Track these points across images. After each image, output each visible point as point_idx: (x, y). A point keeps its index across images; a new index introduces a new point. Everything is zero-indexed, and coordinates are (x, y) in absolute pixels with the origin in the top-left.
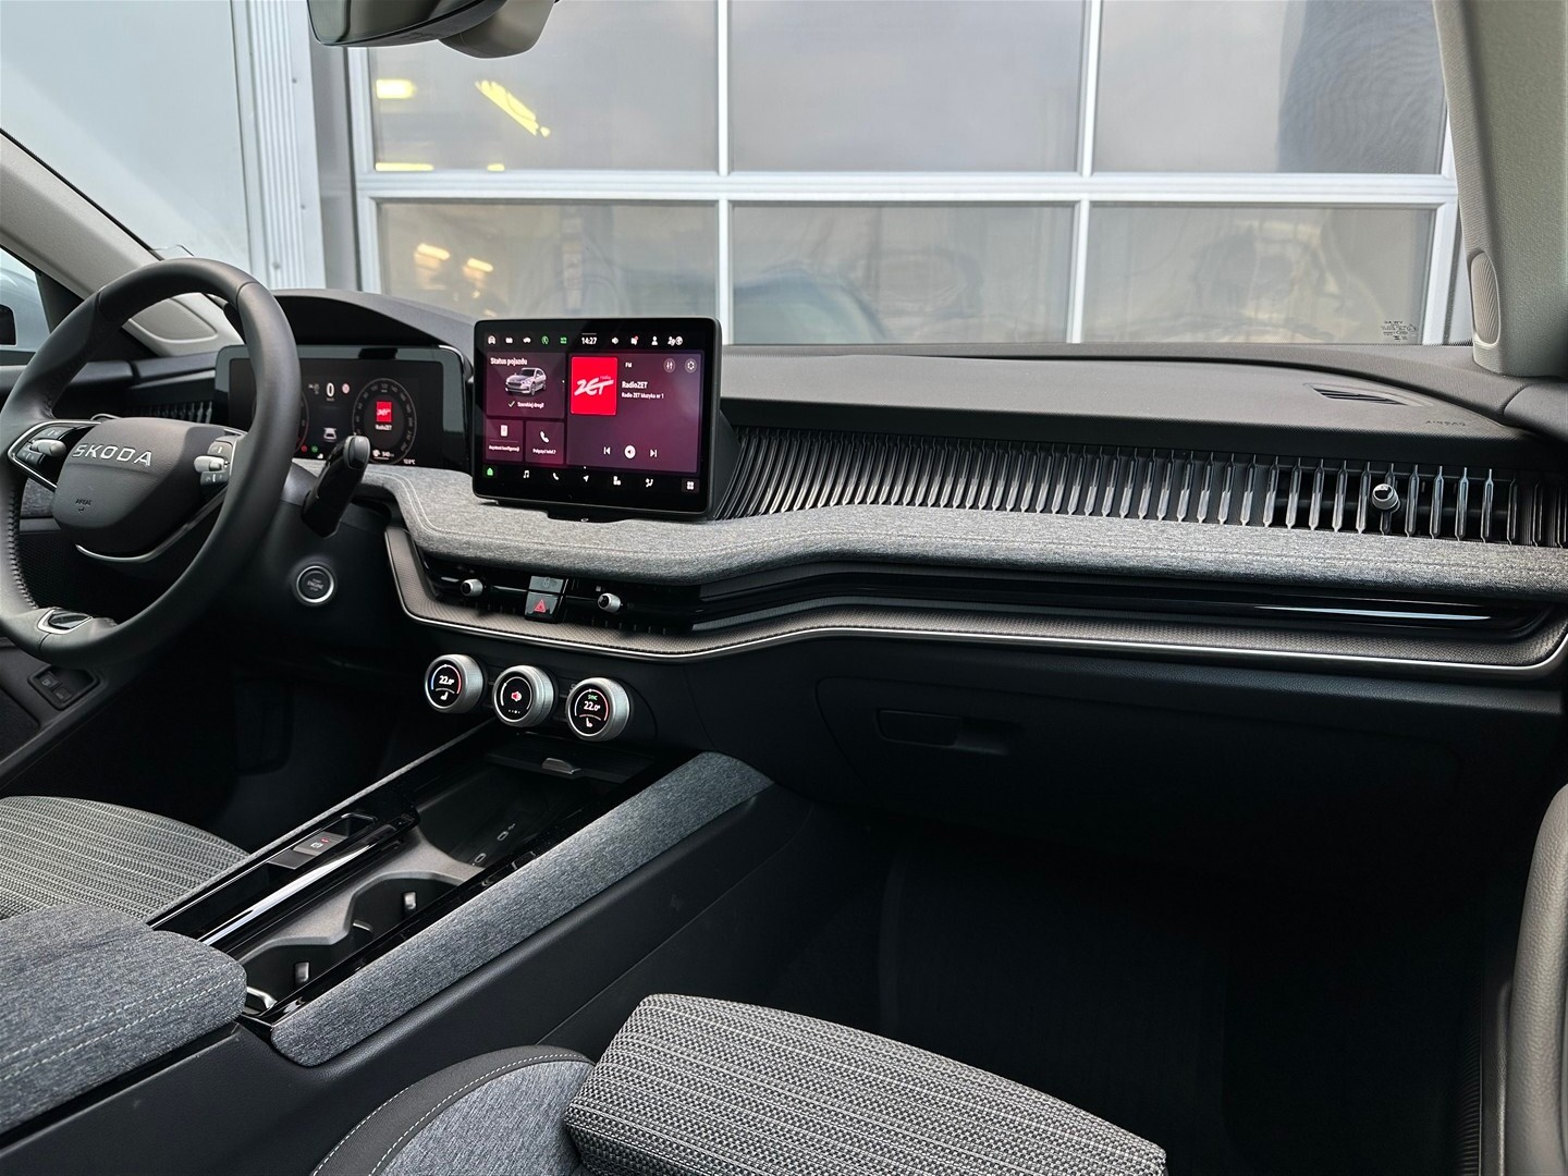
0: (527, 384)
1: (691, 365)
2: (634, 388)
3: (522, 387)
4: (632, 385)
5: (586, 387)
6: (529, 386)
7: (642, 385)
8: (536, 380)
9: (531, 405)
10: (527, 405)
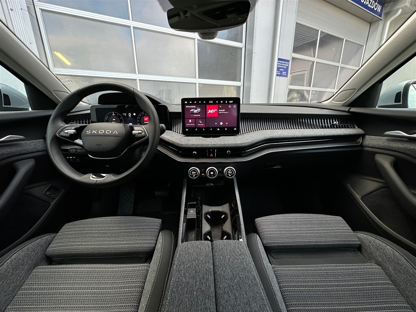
0: (195, 111)
1: (235, 106)
2: (222, 111)
4: (221, 110)
5: (210, 111)
7: (223, 110)
8: (198, 110)
9: (197, 115)
10: (196, 115)
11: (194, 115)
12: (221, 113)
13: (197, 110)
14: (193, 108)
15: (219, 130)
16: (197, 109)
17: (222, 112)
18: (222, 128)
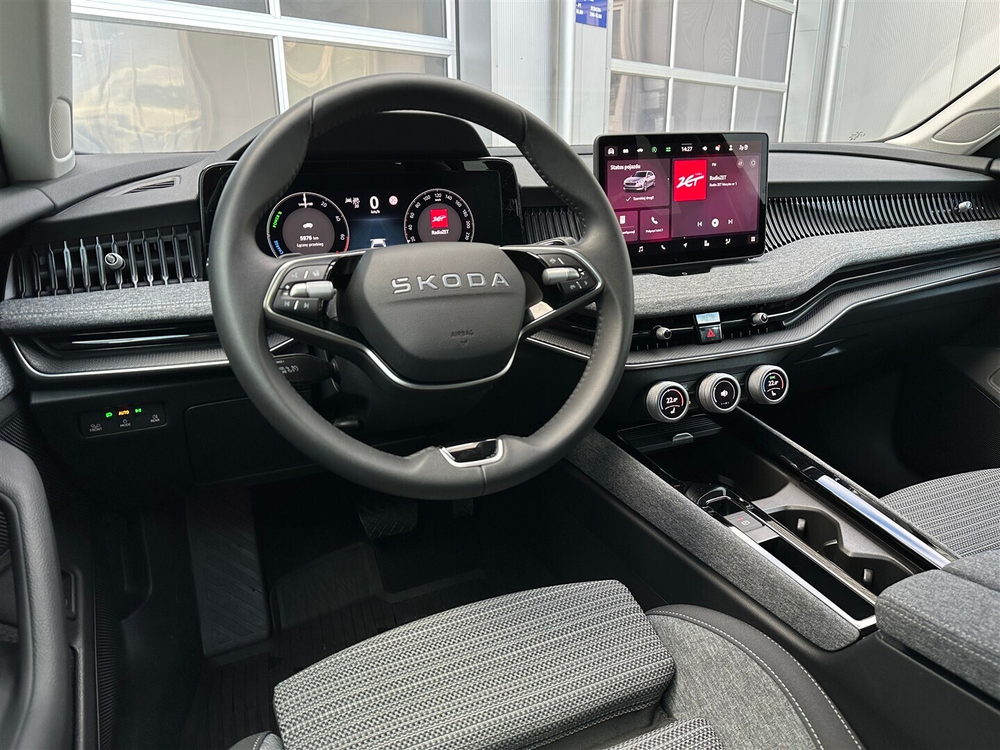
0: (640, 183)
1: (753, 163)
2: (718, 180)
3: (636, 186)
4: (716, 178)
5: (685, 182)
6: (643, 184)
7: (723, 177)
8: (648, 180)
9: (644, 198)
10: (641, 198)
11: (635, 199)
12: (715, 185)
13: (645, 179)
14: (632, 173)
15: (708, 244)
16: (643, 175)
17: (719, 184)
18: (717, 239)
